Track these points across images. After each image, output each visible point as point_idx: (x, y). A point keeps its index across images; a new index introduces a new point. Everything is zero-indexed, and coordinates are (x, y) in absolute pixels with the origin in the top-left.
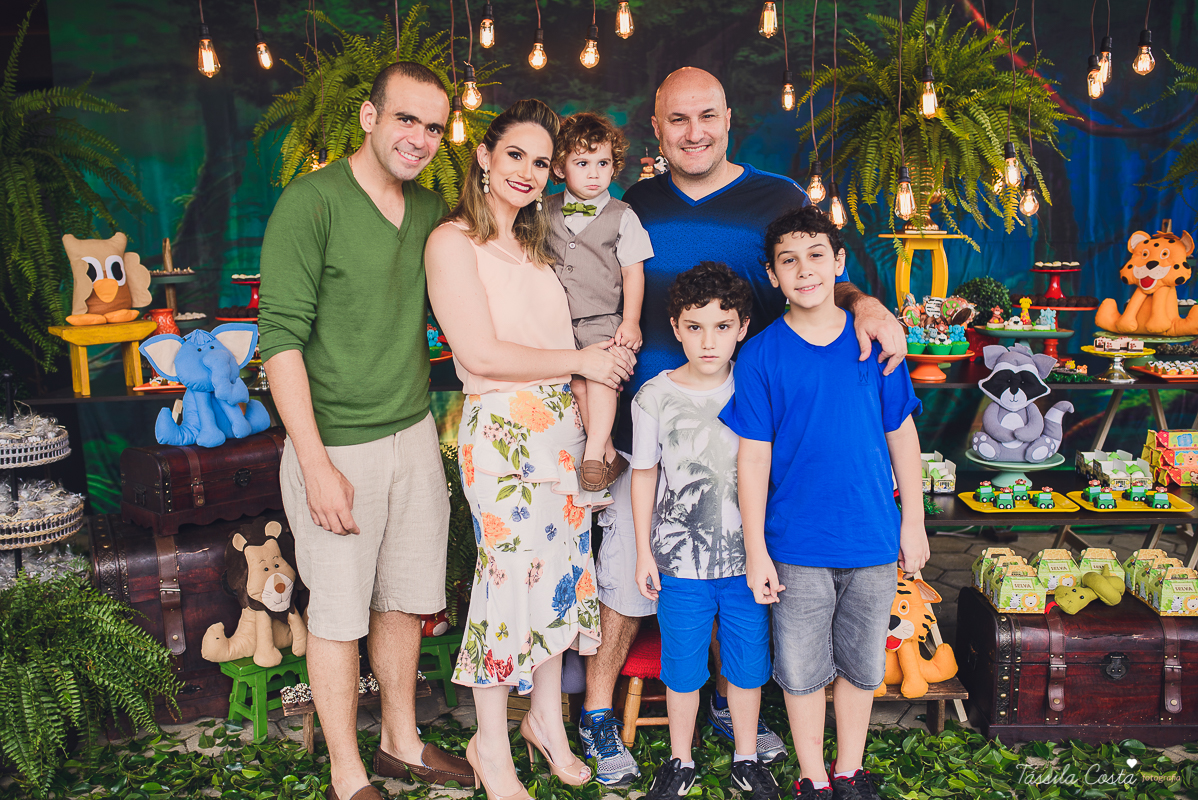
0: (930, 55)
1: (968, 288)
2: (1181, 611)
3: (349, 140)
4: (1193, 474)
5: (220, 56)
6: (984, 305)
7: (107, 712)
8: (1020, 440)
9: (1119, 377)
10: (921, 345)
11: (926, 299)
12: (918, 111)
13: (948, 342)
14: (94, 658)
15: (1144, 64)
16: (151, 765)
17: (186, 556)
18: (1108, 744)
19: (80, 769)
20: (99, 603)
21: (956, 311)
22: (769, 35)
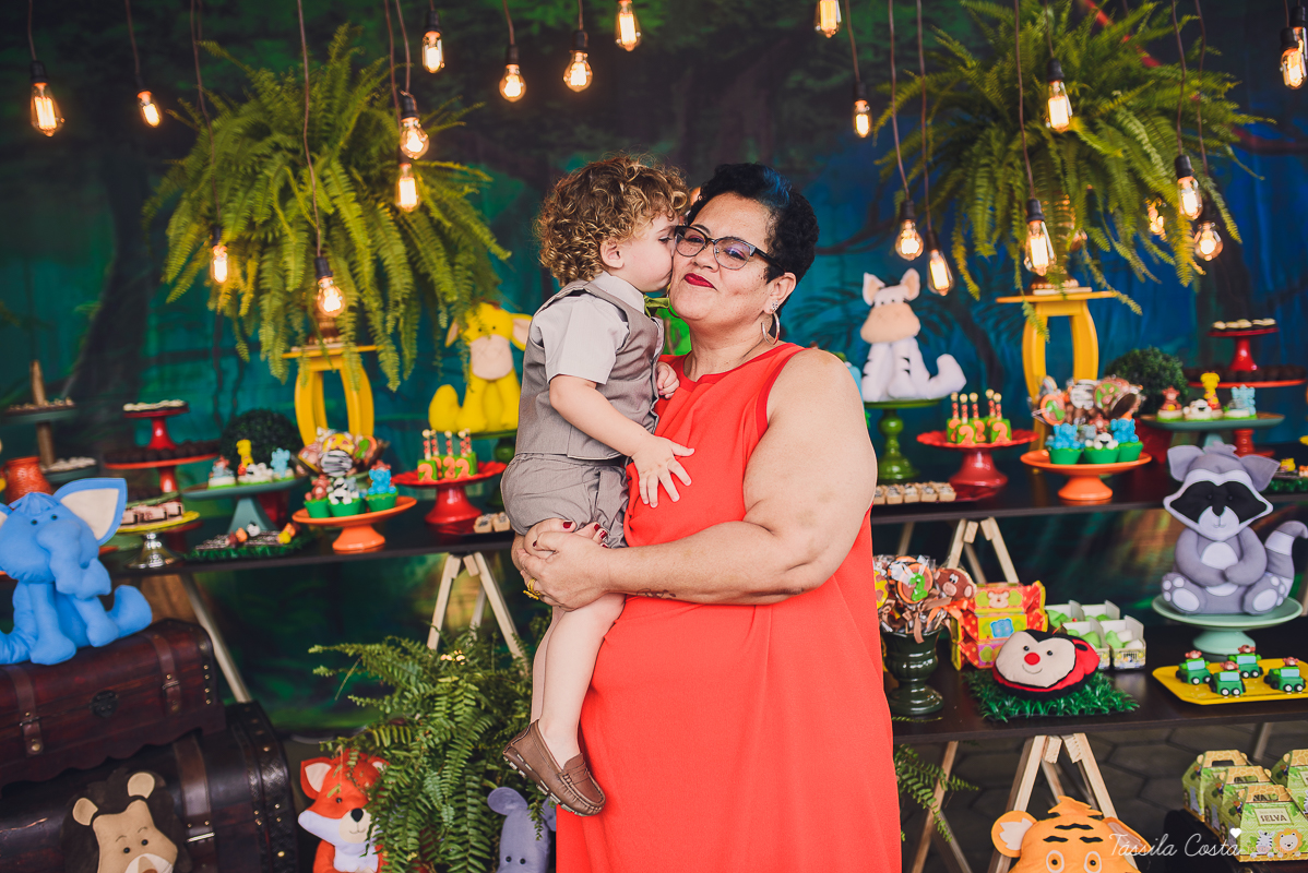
0: (1054, 46)
1: (1126, 364)
3: (252, 210)
5: (63, 106)
6: (1151, 386)
8: (1234, 583)
10: (1075, 450)
11: (1070, 383)
13: (1113, 444)
17: (14, 832)
21: (1114, 398)
22: (830, 32)
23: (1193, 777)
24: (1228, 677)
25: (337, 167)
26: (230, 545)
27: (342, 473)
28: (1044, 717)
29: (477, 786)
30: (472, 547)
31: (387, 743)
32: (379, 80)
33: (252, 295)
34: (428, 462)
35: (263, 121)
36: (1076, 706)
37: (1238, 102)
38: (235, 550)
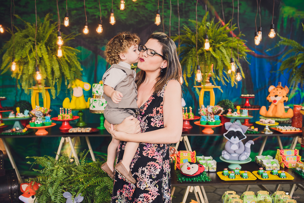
0: (207, 31)
1: (221, 103)
3: (22, 55)
4: (292, 164)
6: (226, 108)
8: (237, 154)
9: (268, 132)
10: (206, 122)
11: (208, 106)
13: (214, 121)
15: (272, 34)
21: (217, 110)
22: (158, 24)
23: (224, 197)
24: (232, 174)
25: (44, 46)
26: (11, 132)
27: (40, 117)
28: (190, 182)
29: (61, 191)
30: (67, 136)
31: (41, 180)
32: (55, 27)
33: (21, 74)
34: (61, 115)
35: (27, 34)
36: (198, 179)
37: (248, 47)
38: (12, 133)
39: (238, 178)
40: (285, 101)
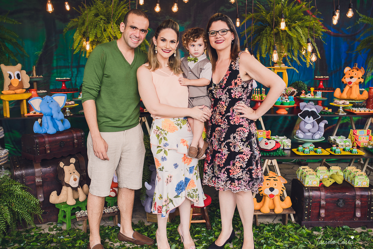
0: (283, 10)
1: (294, 84)
2: (361, 186)
3: (96, 34)
4: (364, 143)
5: (54, 6)
6: (299, 90)
7: (18, 220)
8: (311, 132)
9: (341, 113)
10: (280, 102)
12: (279, 28)
13: (288, 101)
14: (14, 203)
15: (350, 14)
16: (33, 237)
17: (44, 169)
18: (338, 227)
19: (10, 239)
20: (15, 185)
21: (290, 92)
22: (233, 2)
23: (298, 171)
24: (307, 150)
28: (268, 156)
36: (275, 154)
39: (312, 153)
40: (360, 83)
